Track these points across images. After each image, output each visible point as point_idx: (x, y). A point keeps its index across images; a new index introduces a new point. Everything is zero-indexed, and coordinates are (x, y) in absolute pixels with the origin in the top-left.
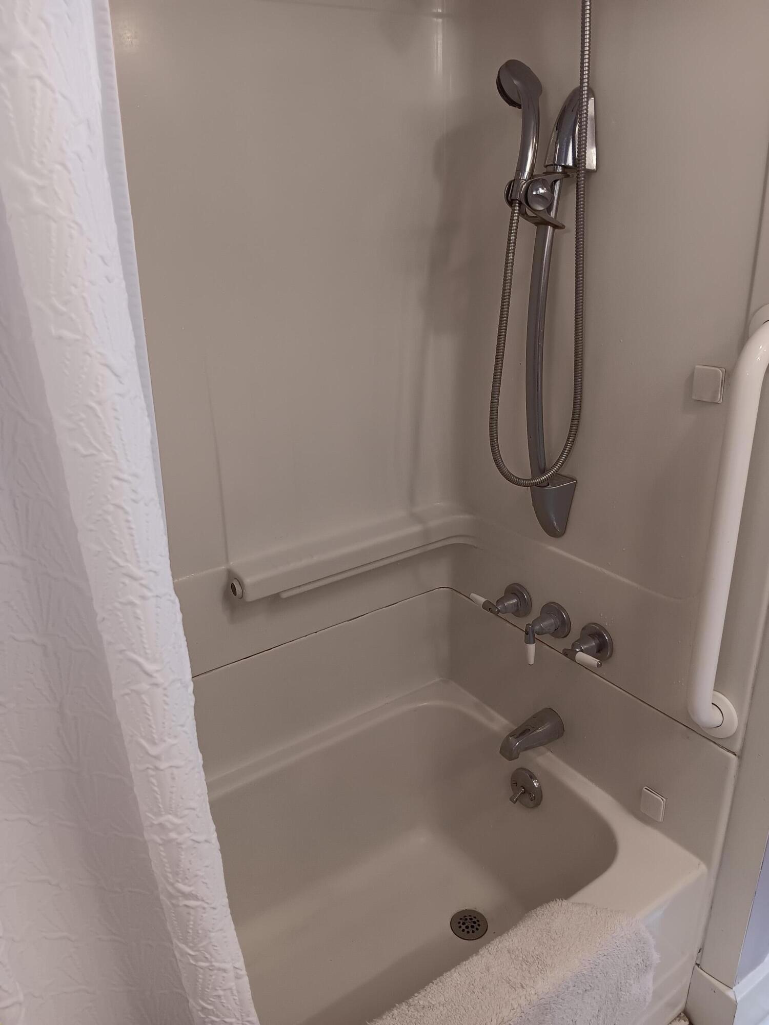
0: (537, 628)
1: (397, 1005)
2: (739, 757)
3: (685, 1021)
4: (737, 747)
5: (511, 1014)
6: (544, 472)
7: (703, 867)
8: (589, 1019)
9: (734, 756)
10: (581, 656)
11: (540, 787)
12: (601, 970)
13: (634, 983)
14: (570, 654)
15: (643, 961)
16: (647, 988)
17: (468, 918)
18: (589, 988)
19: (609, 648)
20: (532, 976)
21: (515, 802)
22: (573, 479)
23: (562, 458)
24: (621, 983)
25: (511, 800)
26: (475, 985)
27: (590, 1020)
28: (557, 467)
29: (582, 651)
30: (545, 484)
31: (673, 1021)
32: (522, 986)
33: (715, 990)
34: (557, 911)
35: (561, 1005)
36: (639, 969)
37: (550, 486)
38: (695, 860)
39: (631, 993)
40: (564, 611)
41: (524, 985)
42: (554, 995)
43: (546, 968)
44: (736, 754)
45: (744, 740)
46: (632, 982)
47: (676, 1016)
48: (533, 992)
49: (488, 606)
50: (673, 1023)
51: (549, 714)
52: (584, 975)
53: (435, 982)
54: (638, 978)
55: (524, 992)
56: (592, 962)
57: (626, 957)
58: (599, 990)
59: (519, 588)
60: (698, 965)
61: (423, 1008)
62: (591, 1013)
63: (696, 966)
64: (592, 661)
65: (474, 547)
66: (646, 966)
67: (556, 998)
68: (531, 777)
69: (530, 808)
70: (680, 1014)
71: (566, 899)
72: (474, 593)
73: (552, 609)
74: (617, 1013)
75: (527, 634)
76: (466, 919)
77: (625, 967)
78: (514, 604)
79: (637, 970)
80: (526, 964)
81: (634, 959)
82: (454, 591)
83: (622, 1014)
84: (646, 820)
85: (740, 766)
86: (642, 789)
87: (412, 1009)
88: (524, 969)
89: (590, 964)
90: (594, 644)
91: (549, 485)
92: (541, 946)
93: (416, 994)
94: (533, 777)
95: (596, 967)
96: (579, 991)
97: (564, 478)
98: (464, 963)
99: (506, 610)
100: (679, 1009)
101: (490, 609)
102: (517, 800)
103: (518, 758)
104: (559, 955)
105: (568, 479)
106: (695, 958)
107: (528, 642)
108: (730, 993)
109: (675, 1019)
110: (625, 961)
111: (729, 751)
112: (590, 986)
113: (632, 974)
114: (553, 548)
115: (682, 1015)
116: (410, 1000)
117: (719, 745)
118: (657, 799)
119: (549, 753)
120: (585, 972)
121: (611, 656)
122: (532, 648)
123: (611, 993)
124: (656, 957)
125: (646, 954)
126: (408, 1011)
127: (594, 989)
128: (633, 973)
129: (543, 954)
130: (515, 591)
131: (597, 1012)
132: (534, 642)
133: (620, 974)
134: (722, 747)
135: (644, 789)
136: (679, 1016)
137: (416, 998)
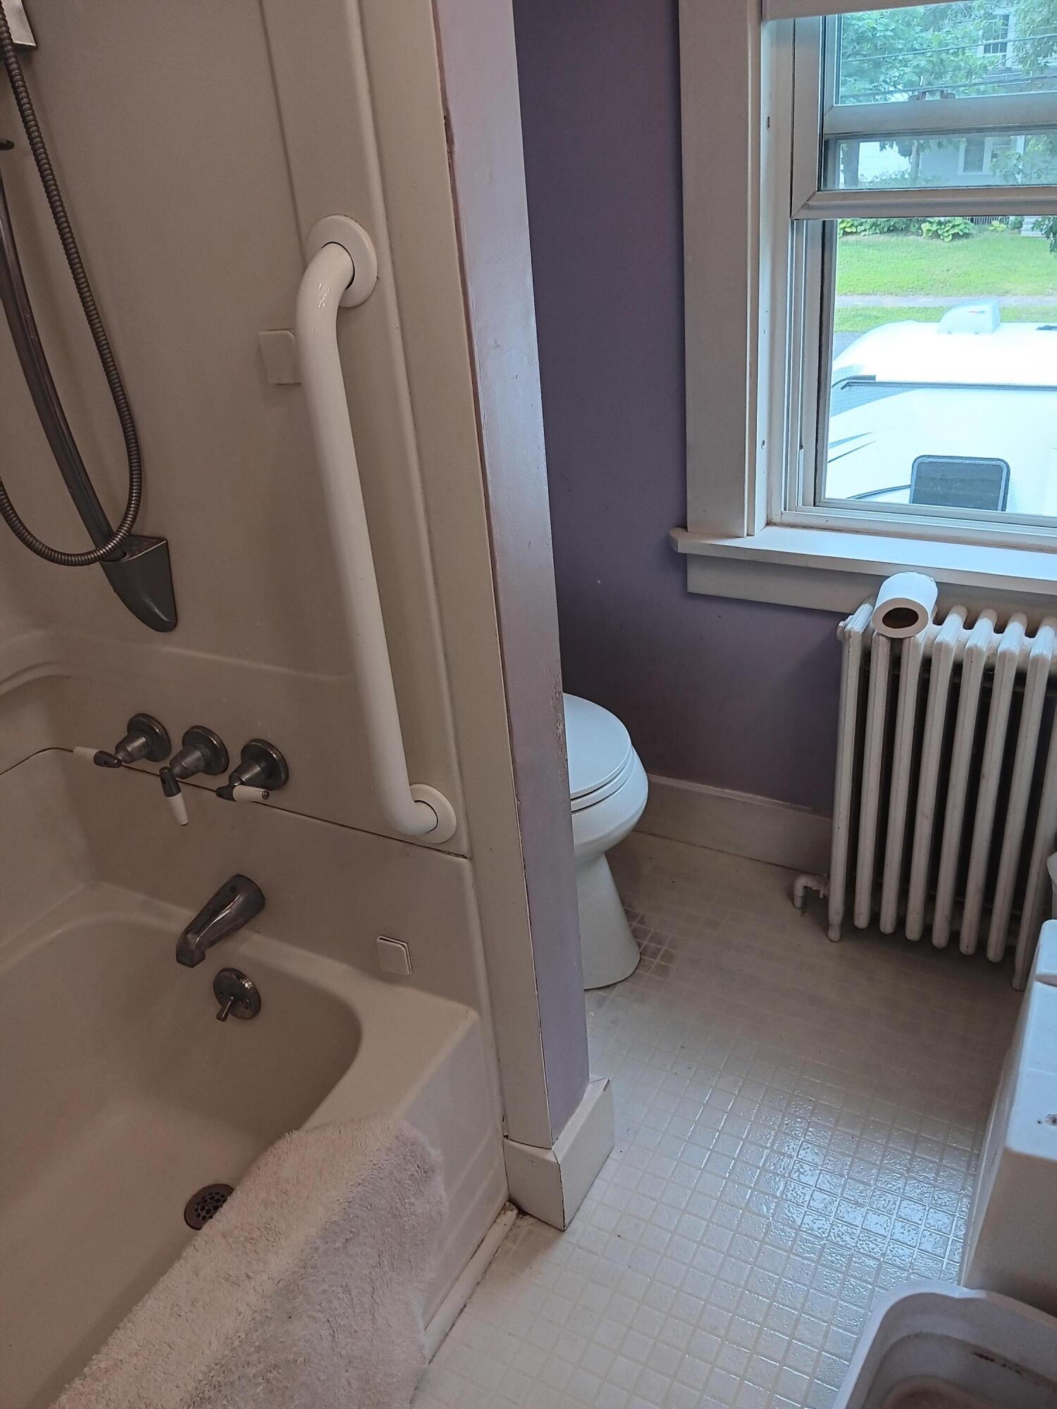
0: (177, 770)
1: (67, 1386)
2: (470, 859)
3: (512, 1211)
4: (464, 847)
5: (238, 1321)
6: (110, 535)
7: (473, 1014)
8: (367, 1273)
9: (465, 859)
10: (240, 791)
11: (254, 988)
12: (360, 1205)
13: (417, 1200)
14: (225, 793)
15: (418, 1167)
16: (438, 1198)
17: (208, 1198)
18: (351, 1235)
19: (282, 769)
20: (261, 1255)
21: (224, 1019)
22: (162, 540)
23: (130, 511)
24: (397, 1208)
25: (218, 1018)
26: (179, 1304)
27: (370, 1273)
28: (127, 525)
29: (243, 783)
30: (119, 553)
31: (497, 1217)
32: (248, 1277)
33: (532, 1159)
34: (285, 1151)
35: (314, 1276)
36: (416, 1180)
37: (127, 556)
38: (461, 1008)
39: (417, 1213)
40: (212, 733)
41: (250, 1274)
42: (297, 1269)
43: (280, 1236)
44: (466, 856)
45: (469, 835)
46: (413, 1200)
47: (500, 1209)
48: (265, 1277)
49: (102, 760)
50: (498, 1221)
51: (237, 884)
52: (335, 1222)
53: (121, 1325)
54: (421, 1191)
55: (253, 1284)
56: (342, 1201)
57: (391, 1173)
58: (367, 1230)
59: (144, 720)
60: (506, 1137)
61: (106, 1371)
62: (368, 1263)
63: (505, 1140)
64: (257, 792)
65: (67, 677)
66: (425, 1172)
67: (303, 1271)
68: (239, 978)
69: (250, 1018)
70: (505, 1204)
71: (298, 1128)
72: (79, 746)
73: (196, 736)
74: (407, 1246)
75: (163, 782)
76: (206, 1201)
77: (396, 1186)
78: (143, 745)
79: (413, 1183)
80: (251, 1243)
81: (405, 1170)
82: (62, 752)
83: (416, 1245)
84: (392, 979)
85: (475, 870)
86: (376, 940)
87: (89, 1380)
88: (248, 1251)
89: (340, 1204)
90: (259, 769)
91: (125, 555)
92: (269, 1209)
93: (94, 1357)
94: (241, 976)
95: (351, 1204)
96: (337, 1246)
97: (148, 539)
98: (162, 1279)
99: (132, 757)
100: (501, 1198)
101: (105, 762)
102: (226, 1015)
103: (204, 959)
104: (295, 1210)
105: (155, 540)
106: (500, 1129)
107: (169, 793)
108: (549, 1157)
109: (499, 1214)
110: (393, 1178)
111: (457, 855)
112: (352, 1232)
113: (410, 1190)
114: (167, 647)
115: (508, 1204)
116: (86, 1369)
117: (444, 852)
118: (396, 947)
119: (256, 937)
120: (336, 1218)
121: (287, 778)
122: (178, 801)
123: (388, 1226)
124: (435, 1154)
125: (419, 1157)
126: (83, 1387)
127: (359, 1234)
128: (410, 1188)
129: (272, 1219)
130: (140, 724)
131: (376, 1258)
132: (179, 791)
133: (392, 1197)
134: (449, 853)
135: (378, 939)
136: (504, 1208)
137: (94, 1362)
